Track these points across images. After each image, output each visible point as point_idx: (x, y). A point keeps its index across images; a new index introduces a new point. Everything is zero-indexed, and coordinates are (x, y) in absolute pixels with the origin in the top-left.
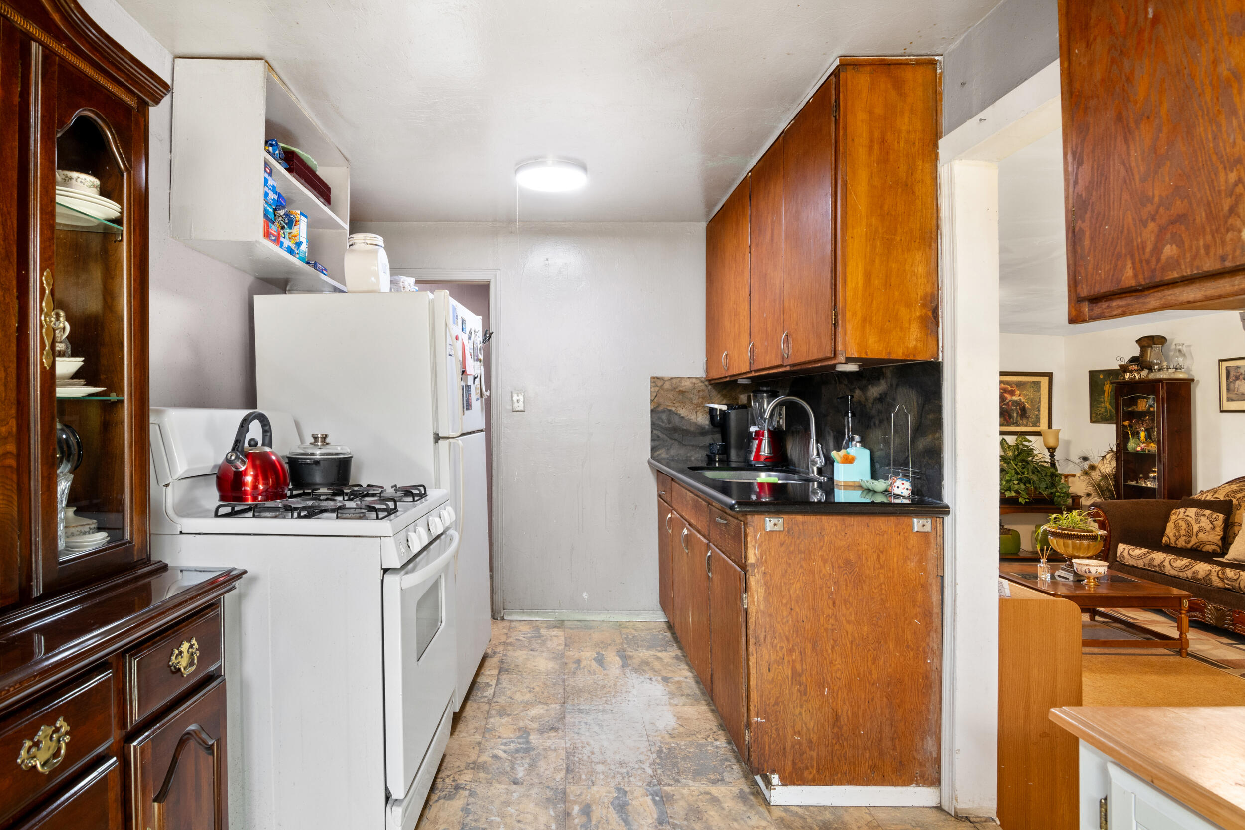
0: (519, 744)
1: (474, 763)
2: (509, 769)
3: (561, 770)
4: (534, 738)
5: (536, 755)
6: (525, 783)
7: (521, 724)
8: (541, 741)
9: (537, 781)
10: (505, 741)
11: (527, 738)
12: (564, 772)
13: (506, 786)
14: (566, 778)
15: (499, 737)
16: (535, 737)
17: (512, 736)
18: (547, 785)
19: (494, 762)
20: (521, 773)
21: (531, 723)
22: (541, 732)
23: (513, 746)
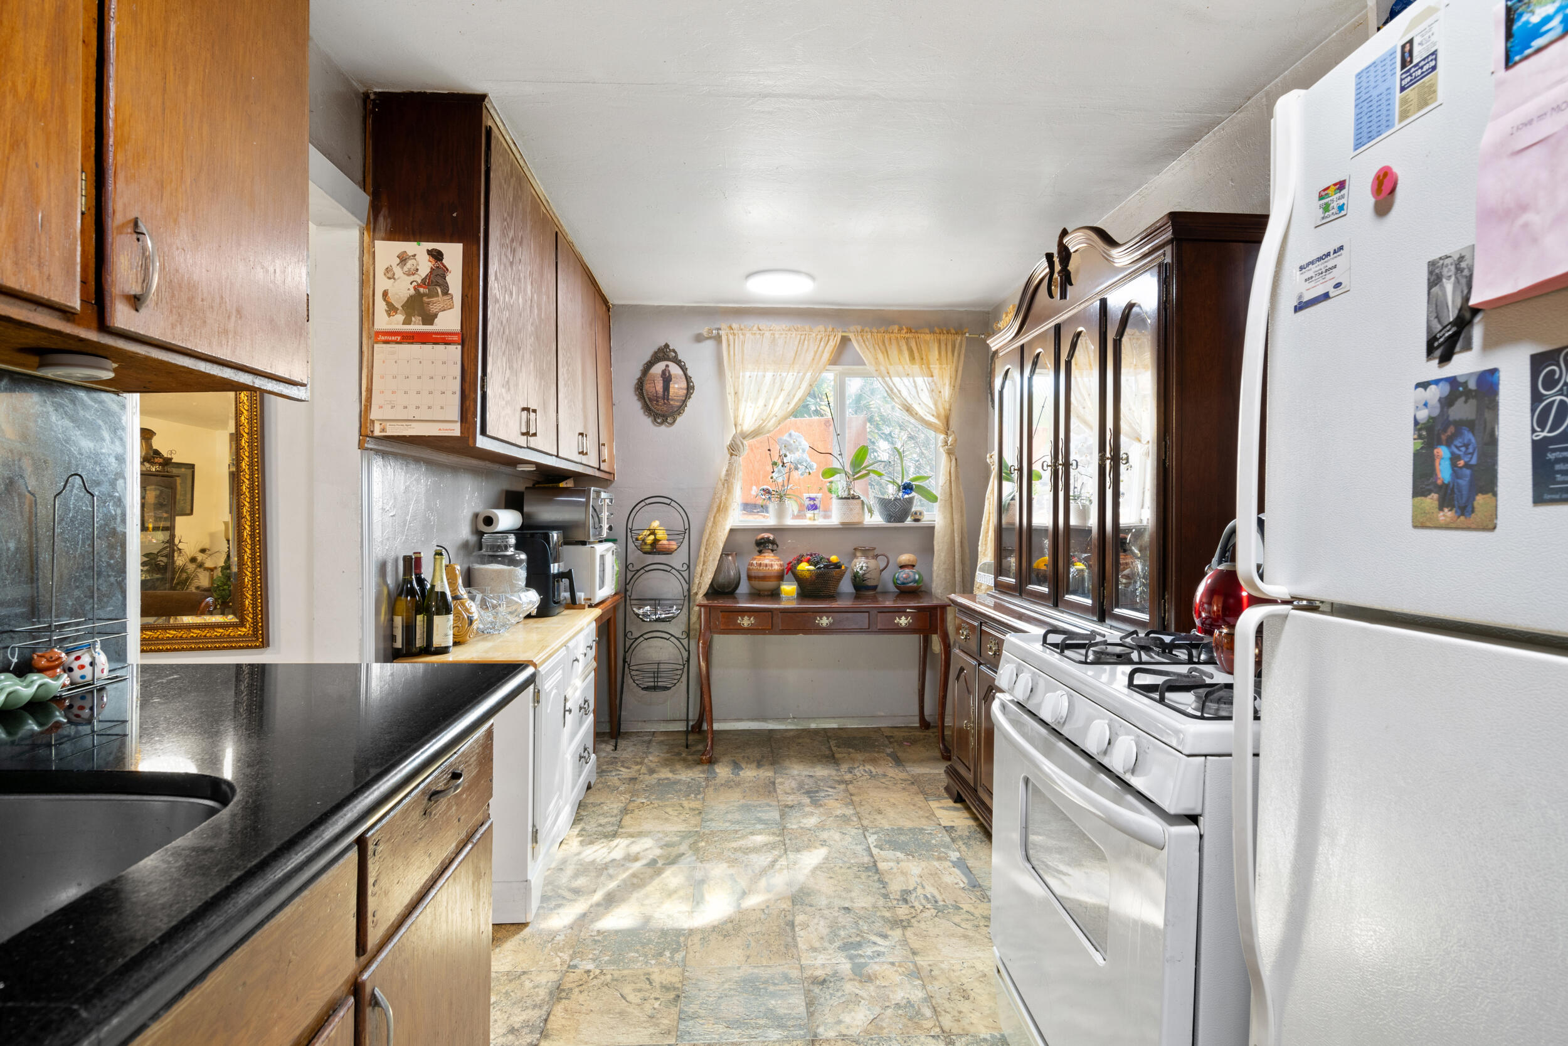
0: (861, 956)
1: (904, 927)
2: (861, 922)
3: (800, 925)
4: (845, 967)
5: (835, 942)
6: (836, 909)
7: (871, 988)
8: (834, 961)
9: (825, 912)
10: (882, 959)
11: (854, 964)
12: (796, 923)
13: (856, 905)
14: (794, 916)
15: (893, 964)
16: (843, 966)
17: (876, 967)
18: (813, 908)
19: (881, 929)
20: (845, 920)
21: (857, 991)
22: (836, 977)
23: (869, 951)
